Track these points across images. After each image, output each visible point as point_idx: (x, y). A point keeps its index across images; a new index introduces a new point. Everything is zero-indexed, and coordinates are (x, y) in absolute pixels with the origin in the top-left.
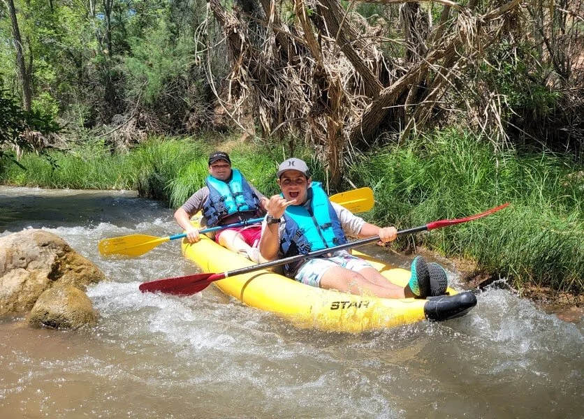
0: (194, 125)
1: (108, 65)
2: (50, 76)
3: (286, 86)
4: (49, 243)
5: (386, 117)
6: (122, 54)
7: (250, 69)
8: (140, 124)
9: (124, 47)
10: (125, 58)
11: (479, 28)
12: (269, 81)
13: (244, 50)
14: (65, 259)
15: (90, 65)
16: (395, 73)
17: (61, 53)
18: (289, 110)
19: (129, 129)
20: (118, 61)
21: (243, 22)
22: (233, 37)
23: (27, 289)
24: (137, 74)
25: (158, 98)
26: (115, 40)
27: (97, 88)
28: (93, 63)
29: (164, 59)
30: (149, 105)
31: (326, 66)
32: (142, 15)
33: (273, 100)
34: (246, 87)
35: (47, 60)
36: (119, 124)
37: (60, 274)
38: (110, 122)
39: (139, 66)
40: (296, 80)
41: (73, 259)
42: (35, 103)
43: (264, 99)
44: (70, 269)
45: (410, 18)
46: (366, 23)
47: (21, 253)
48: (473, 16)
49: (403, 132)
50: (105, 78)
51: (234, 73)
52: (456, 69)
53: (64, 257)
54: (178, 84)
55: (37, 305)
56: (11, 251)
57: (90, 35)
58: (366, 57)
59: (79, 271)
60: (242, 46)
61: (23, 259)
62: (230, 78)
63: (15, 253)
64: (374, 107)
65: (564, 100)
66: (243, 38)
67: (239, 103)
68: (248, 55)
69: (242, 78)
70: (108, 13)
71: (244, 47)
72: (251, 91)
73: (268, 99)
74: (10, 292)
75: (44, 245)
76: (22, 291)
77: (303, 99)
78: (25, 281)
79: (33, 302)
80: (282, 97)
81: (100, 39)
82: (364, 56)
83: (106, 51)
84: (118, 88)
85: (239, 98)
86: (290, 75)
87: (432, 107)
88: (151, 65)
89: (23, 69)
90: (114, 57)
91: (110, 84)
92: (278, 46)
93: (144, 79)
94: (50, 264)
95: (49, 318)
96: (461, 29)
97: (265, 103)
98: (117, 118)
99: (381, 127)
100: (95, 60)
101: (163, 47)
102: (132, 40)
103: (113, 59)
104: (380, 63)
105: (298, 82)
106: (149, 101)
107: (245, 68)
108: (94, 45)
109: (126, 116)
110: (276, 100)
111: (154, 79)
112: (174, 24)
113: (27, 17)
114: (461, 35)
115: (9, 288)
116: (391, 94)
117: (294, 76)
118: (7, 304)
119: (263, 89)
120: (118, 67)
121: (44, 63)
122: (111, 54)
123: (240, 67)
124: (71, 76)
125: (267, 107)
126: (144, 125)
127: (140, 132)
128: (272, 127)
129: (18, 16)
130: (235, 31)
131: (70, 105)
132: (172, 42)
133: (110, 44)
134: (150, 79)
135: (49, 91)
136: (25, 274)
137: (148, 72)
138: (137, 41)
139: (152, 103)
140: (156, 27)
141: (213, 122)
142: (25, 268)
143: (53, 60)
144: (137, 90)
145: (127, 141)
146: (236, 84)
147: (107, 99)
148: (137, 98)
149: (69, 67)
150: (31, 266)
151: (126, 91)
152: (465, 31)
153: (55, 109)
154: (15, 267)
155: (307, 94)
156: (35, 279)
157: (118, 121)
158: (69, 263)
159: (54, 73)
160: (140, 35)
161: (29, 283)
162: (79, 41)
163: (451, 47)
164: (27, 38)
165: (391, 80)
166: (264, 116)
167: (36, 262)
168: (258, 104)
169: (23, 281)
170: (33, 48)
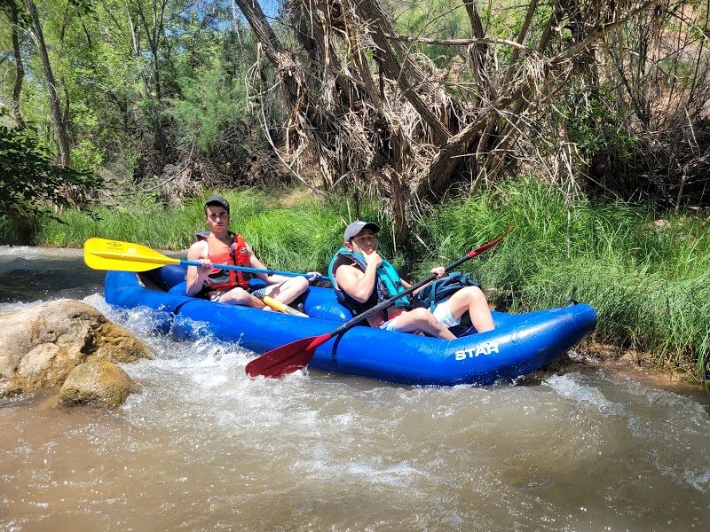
0: (256, 174)
1: (157, 109)
2: (92, 121)
3: (348, 134)
4: (81, 314)
5: (457, 167)
6: (172, 97)
7: (308, 116)
8: (195, 175)
9: (174, 89)
10: (176, 102)
11: (547, 72)
12: (329, 129)
13: (300, 95)
14: (100, 331)
15: (136, 109)
16: (465, 119)
17: (102, 96)
18: (352, 160)
19: (183, 181)
20: (168, 104)
21: (299, 64)
22: (289, 81)
23: (57, 365)
24: (190, 119)
25: (215, 146)
26: (164, 81)
27: (146, 134)
28: (140, 107)
29: (220, 102)
30: (205, 153)
31: (386, 114)
32: (193, 53)
33: (334, 150)
34: (305, 136)
35: (87, 103)
36: (171, 175)
37: (95, 347)
38: (161, 173)
39: (192, 110)
40: (359, 127)
41: (109, 330)
42: (75, 152)
43: (324, 148)
44: (107, 342)
45: (479, 59)
46: (432, 65)
47: (49, 327)
48: (540, 59)
49: (475, 182)
50: (153, 124)
51: (291, 121)
52: (526, 115)
53: (99, 329)
54: (238, 129)
55: (67, 383)
56: (37, 324)
57: (135, 76)
58: (433, 102)
59: (117, 343)
60: (299, 90)
61: (51, 332)
62: (287, 126)
63: (42, 327)
64: (442, 157)
65: (644, 145)
66: (299, 82)
67: (297, 153)
68: (306, 101)
69: (300, 125)
70: (154, 50)
71: (300, 91)
72: (310, 139)
73: (329, 149)
74: (37, 369)
75: (76, 317)
76: (51, 368)
77: (368, 148)
78: (55, 357)
79: (62, 380)
80: (344, 146)
81: (146, 80)
82: (431, 101)
83: (154, 94)
84: (168, 134)
85: (297, 148)
86: (352, 122)
87: (504, 155)
88: (205, 109)
89: (58, 114)
90: (163, 99)
91: (159, 131)
92: (338, 90)
93: (198, 125)
94: (83, 337)
95: (80, 397)
96: (529, 73)
97: (326, 153)
98: (169, 168)
99: (452, 177)
100: (141, 103)
101: (218, 89)
102: (182, 80)
103: (161, 102)
104: (448, 108)
105: (361, 130)
106: (205, 149)
107: (302, 115)
108: (140, 87)
109: (179, 167)
110: (338, 150)
111: (209, 124)
112: (230, 64)
113: (61, 55)
114: (529, 79)
115: (36, 365)
116: (459, 142)
117: (357, 123)
118: (35, 383)
119: (324, 138)
120: (168, 111)
121: (84, 107)
122: (159, 97)
123: (297, 113)
124: (114, 122)
125: (328, 157)
126: (200, 176)
127: (195, 183)
128: (335, 179)
129: (51, 54)
130: (290, 74)
131: (116, 154)
132: (229, 83)
133: (158, 85)
134: (205, 125)
135: (91, 139)
136: (55, 349)
137: (201, 117)
138: (190, 82)
139: (207, 151)
140: (209, 67)
141: (277, 171)
142: (54, 342)
143: (94, 103)
144: (190, 137)
145: (181, 194)
146: (293, 132)
147: (157, 147)
148: (190, 146)
149: (113, 112)
150: (61, 340)
151: (178, 138)
152: (533, 75)
153: (99, 158)
154: (43, 342)
155: (372, 142)
156: (66, 354)
157: (170, 172)
158: (104, 335)
159: (95, 118)
160: (192, 76)
161: (59, 358)
162: (122, 81)
163: (519, 92)
164: (62, 79)
165: (460, 127)
166: (326, 167)
167: (67, 335)
168: (317, 153)
169: (52, 357)
170: (69, 91)
